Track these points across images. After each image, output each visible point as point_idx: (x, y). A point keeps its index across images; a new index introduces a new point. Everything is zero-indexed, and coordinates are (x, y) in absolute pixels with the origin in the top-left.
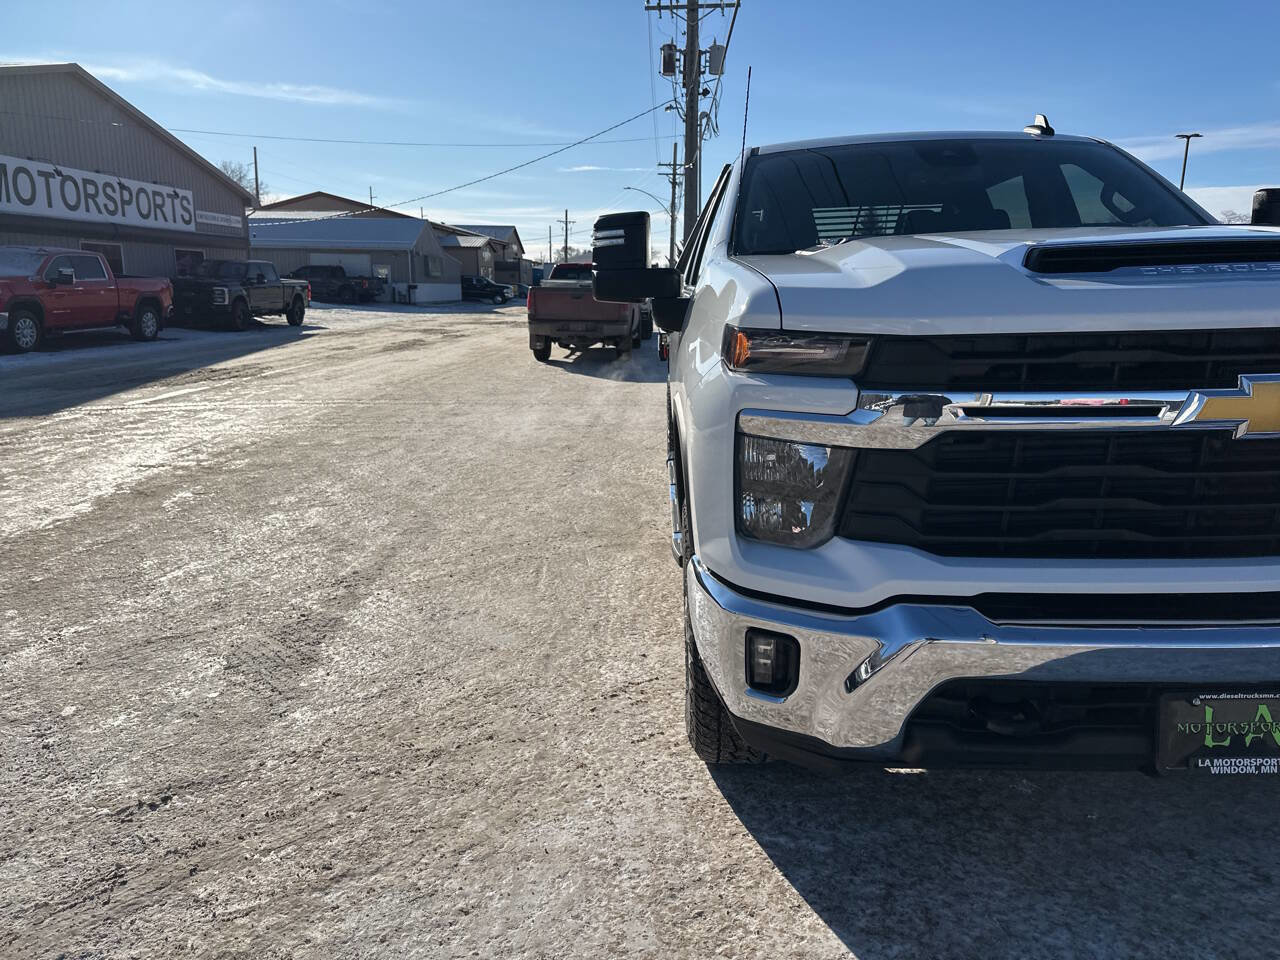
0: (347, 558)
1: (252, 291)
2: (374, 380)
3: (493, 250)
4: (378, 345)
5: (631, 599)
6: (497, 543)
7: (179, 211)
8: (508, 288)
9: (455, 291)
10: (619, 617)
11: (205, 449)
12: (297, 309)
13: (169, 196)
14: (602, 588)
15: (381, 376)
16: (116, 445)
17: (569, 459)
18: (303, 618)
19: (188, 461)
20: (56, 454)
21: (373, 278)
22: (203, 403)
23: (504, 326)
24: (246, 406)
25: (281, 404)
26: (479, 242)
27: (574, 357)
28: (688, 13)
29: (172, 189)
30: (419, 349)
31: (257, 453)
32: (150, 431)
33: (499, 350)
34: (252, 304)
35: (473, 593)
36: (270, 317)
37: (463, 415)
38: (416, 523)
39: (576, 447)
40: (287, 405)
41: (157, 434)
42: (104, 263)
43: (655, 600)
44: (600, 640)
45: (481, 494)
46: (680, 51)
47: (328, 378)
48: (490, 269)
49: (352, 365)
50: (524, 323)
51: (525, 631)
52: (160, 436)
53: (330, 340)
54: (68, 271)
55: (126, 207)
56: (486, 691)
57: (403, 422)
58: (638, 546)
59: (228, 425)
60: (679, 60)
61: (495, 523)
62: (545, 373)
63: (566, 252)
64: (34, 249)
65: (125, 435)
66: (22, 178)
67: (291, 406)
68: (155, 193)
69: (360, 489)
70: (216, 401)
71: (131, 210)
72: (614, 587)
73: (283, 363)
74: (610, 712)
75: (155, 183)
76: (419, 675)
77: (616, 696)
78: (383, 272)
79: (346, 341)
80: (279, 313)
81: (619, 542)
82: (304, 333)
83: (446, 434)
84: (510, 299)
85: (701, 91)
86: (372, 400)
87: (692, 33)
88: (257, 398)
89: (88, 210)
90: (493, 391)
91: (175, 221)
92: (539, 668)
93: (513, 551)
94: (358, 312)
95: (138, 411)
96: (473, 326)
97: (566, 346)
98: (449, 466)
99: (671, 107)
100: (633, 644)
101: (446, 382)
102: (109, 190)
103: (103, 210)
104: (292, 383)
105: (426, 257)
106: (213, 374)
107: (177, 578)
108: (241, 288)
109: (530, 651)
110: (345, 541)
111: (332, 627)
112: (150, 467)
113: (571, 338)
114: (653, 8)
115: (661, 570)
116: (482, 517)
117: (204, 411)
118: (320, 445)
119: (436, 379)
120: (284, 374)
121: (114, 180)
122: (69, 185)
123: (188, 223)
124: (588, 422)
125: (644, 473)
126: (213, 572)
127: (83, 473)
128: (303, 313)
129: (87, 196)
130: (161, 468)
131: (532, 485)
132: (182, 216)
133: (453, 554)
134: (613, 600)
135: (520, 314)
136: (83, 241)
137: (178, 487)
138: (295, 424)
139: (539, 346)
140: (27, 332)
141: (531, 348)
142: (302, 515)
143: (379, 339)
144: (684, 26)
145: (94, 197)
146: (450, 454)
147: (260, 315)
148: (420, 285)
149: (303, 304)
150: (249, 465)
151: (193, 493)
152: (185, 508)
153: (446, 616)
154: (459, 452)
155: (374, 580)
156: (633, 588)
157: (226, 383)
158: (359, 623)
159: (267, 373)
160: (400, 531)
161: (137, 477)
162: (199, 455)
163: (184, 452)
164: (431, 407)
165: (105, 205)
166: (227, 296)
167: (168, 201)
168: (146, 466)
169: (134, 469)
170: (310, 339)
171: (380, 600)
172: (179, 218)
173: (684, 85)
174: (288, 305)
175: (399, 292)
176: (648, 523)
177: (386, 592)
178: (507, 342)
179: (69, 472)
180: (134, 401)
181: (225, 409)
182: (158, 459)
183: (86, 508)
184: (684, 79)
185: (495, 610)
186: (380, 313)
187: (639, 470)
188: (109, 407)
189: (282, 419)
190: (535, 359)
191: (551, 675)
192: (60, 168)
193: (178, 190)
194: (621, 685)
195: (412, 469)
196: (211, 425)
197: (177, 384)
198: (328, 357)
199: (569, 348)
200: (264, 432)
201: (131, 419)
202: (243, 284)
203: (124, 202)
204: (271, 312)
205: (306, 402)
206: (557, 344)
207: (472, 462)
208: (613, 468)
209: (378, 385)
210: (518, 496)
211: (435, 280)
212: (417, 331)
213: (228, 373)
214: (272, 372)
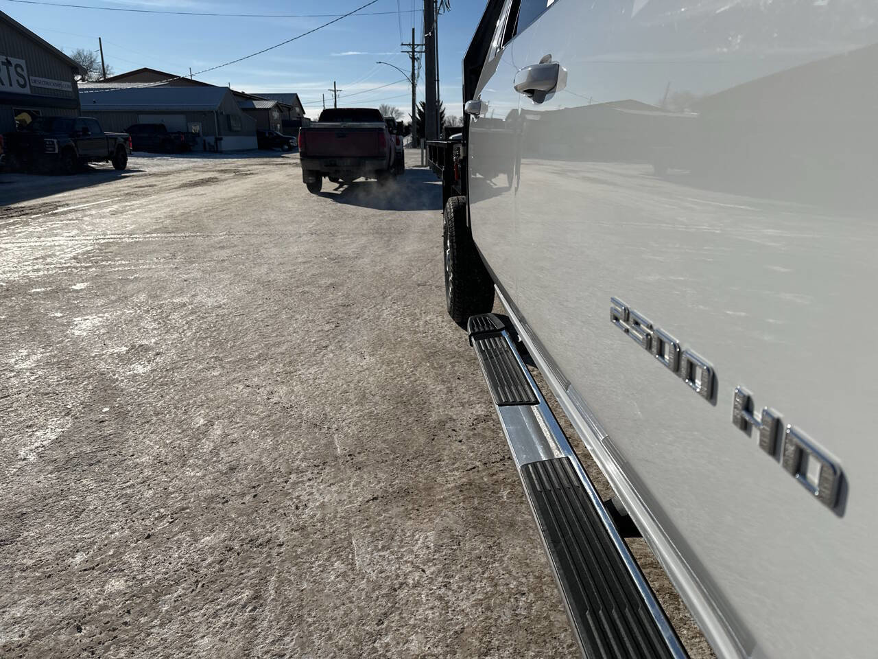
1: (79, 142)
2: (156, 214)
3: (281, 111)
4: (177, 183)
7: (14, 77)
8: (293, 139)
9: (253, 142)
12: (120, 156)
13: (4, 64)
15: (164, 210)
17: (333, 304)
21: (188, 133)
23: (288, 166)
24: (9, 246)
25: (49, 241)
26: (269, 104)
27: (341, 189)
29: (5, 58)
30: (210, 185)
33: (279, 184)
34: (81, 152)
36: (99, 163)
37: (229, 248)
39: (342, 285)
40: (54, 243)
47: (113, 213)
48: (279, 125)
49: (144, 201)
53: (140, 180)
62: (316, 204)
67: (58, 243)
73: (83, 200)
78: (196, 128)
79: (152, 180)
80: (105, 159)
82: (123, 175)
86: (144, 234)
88: (29, 236)
91: (11, 85)
94: (176, 159)
96: (262, 167)
97: (336, 181)
101: (224, 214)
104: (77, 219)
105: (228, 116)
108: (69, 139)
113: (340, 174)
116: (199, 419)
118: (55, 292)
119: (215, 211)
120: (76, 211)
123: (23, 86)
125: (421, 323)
128: (126, 159)
131: (283, 348)
132: (17, 81)
135: (295, 157)
138: (47, 264)
139: (311, 180)
143: (181, 178)
148: (225, 138)
149: (126, 153)
157: (11, 220)
159: (60, 210)
164: (200, 240)
166: (56, 146)
167: (3, 68)
170: (126, 179)
172: (14, 83)
174: (112, 153)
175: (209, 143)
178: (287, 178)
186: (192, 159)
187: (414, 317)
189: (36, 259)
193: (12, 60)
198: (127, 194)
199: (338, 182)
202: (70, 136)
204: (98, 160)
205: (77, 238)
206: (327, 178)
207: (220, 311)
208: (385, 316)
209: (157, 219)
210: (262, 369)
211: (236, 133)
212: (216, 171)
213: (22, 212)
214: (65, 209)
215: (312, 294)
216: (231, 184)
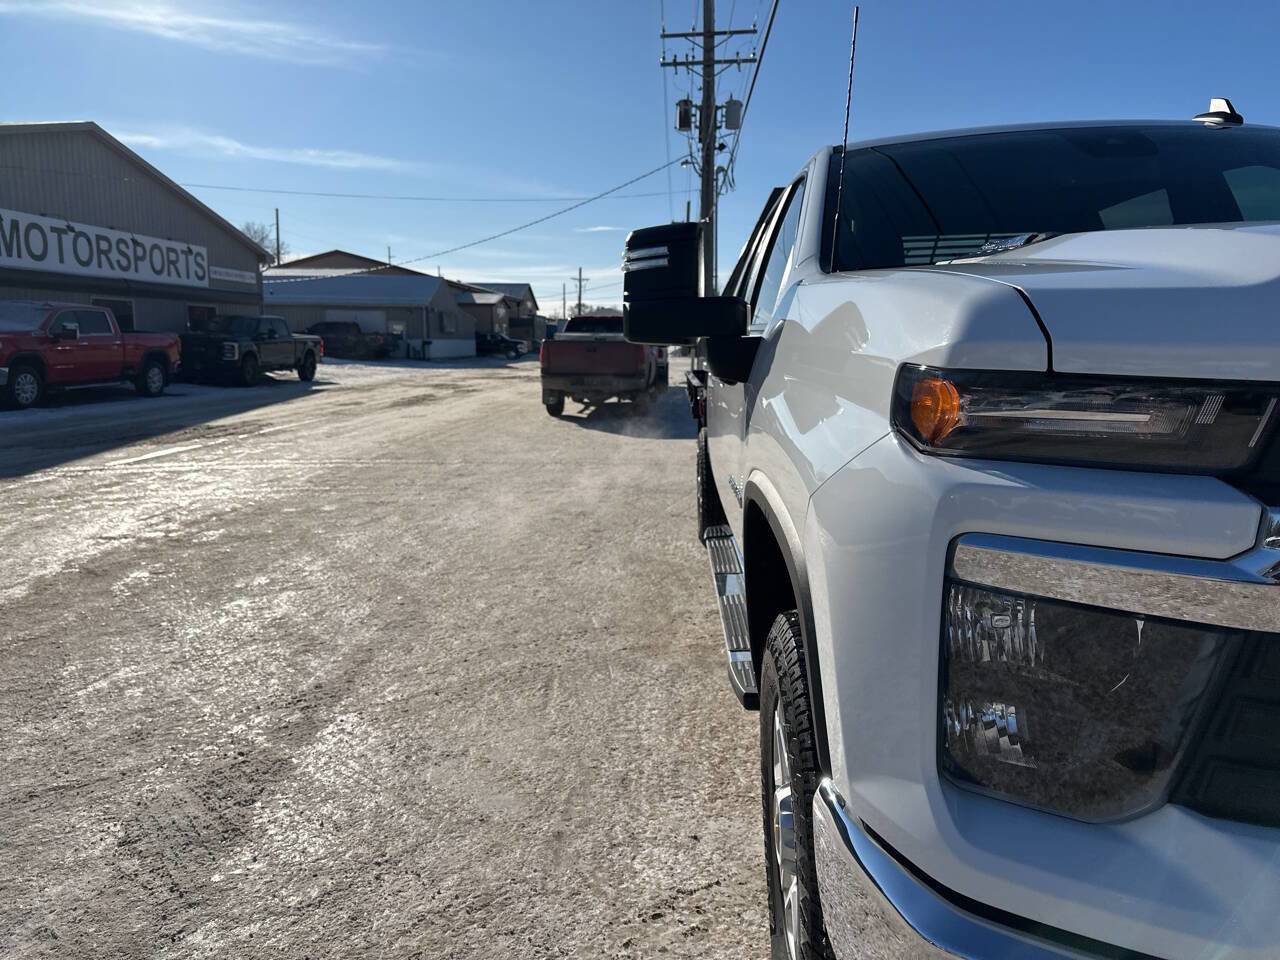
0: (313, 664)
1: (262, 347)
2: (376, 437)
3: (508, 306)
4: (387, 400)
5: (669, 734)
6: (498, 643)
7: (193, 267)
8: (522, 343)
9: (470, 346)
10: (656, 766)
11: (178, 517)
12: (308, 364)
13: (183, 252)
14: (631, 716)
15: (384, 434)
16: (82, 512)
17: (585, 529)
18: (241, 758)
19: (156, 531)
20: (10, 524)
21: (388, 335)
22: (190, 463)
23: (516, 380)
24: (235, 467)
25: (274, 464)
26: (493, 299)
27: (588, 412)
28: (704, 69)
29: (186, 245)
30: (429, 405)
31: (235, 521)
32: (124, 496)
33: (509, 405)
34: (263, 359)
35: (463, 722)
36: (280, 372)
37: (469, 476)
38: (402, 614)
39: (592, 514)
40: (279, 466)
41: (130, 499)
42: (111, 318)
43: (702, 736)
44: (632, 807)
45: (482, 574)
46: (696, 106)
47: (329, 436)
48: (505, 326)
49: (357, 421)
50: (537, 378)
51: (528, 787)
52: (133, 502)
53: (339, 396)
54: (71, 326)
55: (139, 263)
56: (470, 900)
57: (403, 484)
58: (672, 648)
59: (210, 488)
60: (695, 115)
61: (497, 613)
62: (559, 429)
63: (580, 310)
64: (39, 304)
65: (96, 500)
66: (35, 234)
67: (284, 466)
68: (170, 250)
69: (343, 567)
70: (204, 461)
71: (144, 266)
72: (646, 714)
73: (286, 419)
74: (653, 949)
75: (169, 239)
76: (379, 864)
77: (659, 916)
78: (398, 328)
79: (354, 396)
80: (289, 368)
81: (647, 642)
82: (314, 388)
83: (449, 498)
84: (524, 354)
85: (717, 145)
86: (372, 459)
87: (708, 89)
88: (250, 457)
89: (100, 266)
90: (502, 449)
91: (188, 277)
92: (546, 857)
93: (517, 655)
94: (372, 368)
95: (118, 472)
96: (486, 381)
97: (580, 401)
98: (448, 538)
99: (686, 162)
100: (679, 815)
101: (454, 439)
102: (122, 247)
103: (116, 265)
104: (290, 441)
105: (441, 315)
106: (209, 431)
107: (98, 691)
108: (252, 343)
109: (535, 824)
110: (314, 638)
111: (275, 774)
112: (110, 538)
113: (586, 393)
114: (669, 64)
115: (704, 686)
116: (481, 604)
117: (189, 472)
118: (307, 512)
119: (443, 436)
120: (284, 431)
121: (127, 236)
122: (82, 241)
123: (201, 278)
124: (604, 483)
125: (672, 547)
126: (145, 683)
127: (33, 547)
128: (314, 368)
129: (100, 252)
130: (123, 540)
131: (542, 562)
132: (196, 272)
133: (443, 658)
134: (645, 735)
135: (533, 368)
136: (94, 297)
137: (135, 565)
138: (284, 487)
139: (552, 400)
140: (28, 387)
141: (544, 402)
142: (269, 602)
143: (389, 395)
144: (699, 82)
145: (106, 253)
146: (451, 522)
147: (271, 371)
148: (434, 341)
149: (314, 359)
150: (223, 536)
151: (151, 573)
152: (138, 592)
153: (425, 760)
154: (461, 520)
155: (340, 699)
156: (672, 715)
157: (220, 440)
158: (311, 768)
159: (266, 430)
160: (381, 624)
161: (92, 552)
162: (170, 524)
163: (154, 521)
164: (435, 467)
165: (118, 262)
166: (237, 351)
167: (182, 257)
168: (106, 538)
169: (92, 542)
170: (321, 394)
171: (342, 730)
172: (192, 274)
173: (700, 141)
174: (299, 360)
175: (414, 349)
176: (681, 614)
177: (353, 718)
178: (519, 397)
179: (17, 546)
180: (117, 462)
181: (212, 470)
182: (123, 529)
183: (19, 592)
184: (700, 133)
185: (490, 750)
186: (394, 369)
187: (665, 543)
188: (89, 468)
189: (271, 481)
190: (547, 414)
191: (564, 871)
192: (72, 224)
193: (193, 247)
194: (665, 895)
195: (406, 540)
196: (192, 488)
197: (168, 443)
198: (333, 413)
199: (583, 403)
200: (248, 496)
201: (107, 482)
202: (253, 340)
203: (137, 258)
204: (281, 368)
205: (301, 461)
206: (570, 399)
207: (475, 532)
208: (636, 541)
209: (381, 443)
210: (525, 576)
211: (450, 336)
212: (428, 386)
213: (225, 431)
214: (271, 429)
215: (563, 521)
216: (454, 404)
